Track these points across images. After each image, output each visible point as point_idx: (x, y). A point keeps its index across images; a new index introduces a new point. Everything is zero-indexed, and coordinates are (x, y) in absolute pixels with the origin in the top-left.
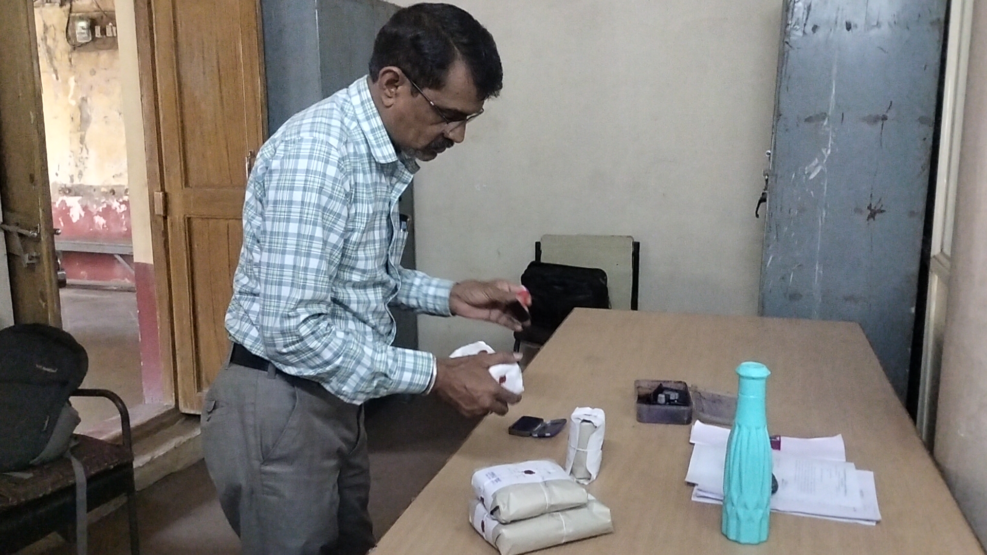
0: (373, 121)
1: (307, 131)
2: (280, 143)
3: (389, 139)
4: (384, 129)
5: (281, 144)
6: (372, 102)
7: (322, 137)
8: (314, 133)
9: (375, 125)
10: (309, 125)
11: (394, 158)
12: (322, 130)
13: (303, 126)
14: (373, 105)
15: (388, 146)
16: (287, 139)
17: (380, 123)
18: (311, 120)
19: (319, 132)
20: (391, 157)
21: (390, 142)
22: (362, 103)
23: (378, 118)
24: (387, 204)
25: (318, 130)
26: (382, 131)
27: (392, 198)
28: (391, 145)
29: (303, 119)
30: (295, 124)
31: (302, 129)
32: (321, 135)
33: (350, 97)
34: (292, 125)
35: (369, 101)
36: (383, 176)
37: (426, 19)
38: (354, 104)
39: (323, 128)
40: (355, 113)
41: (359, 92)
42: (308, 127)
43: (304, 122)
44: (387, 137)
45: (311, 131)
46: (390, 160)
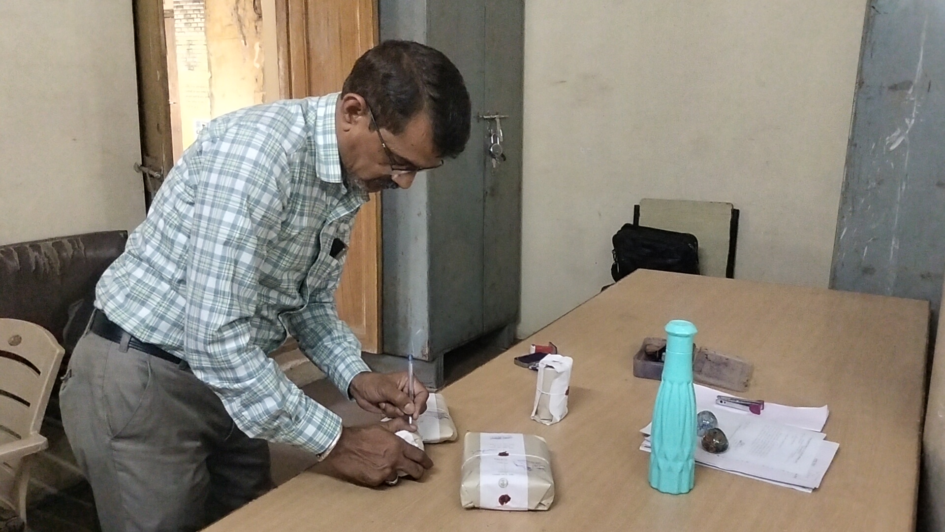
0: (329, 136)
1: (265, 125)
2: (234, 125)
3: (338, 159)
4: (337, 149)
5: (234, 127)
6: (334, 118)
7: (278, 136)
8: (272, 129)
9: (329, 141)
10: (270, 120)
11: (338, 180)
12: (281, 129)
13: (263, 118)
14: (334, 121)
15: (336, 166)
16: (242, 123)
17: (335, 141)
18: (273, 115)
19: (277, 131)
20: (335, 178)
21: (338, 162)
22: (325, 116)
23: (334, 136)
24: (320, 223)
25: (276, 128)
26: (334, 149)
27: (328, 218)
28: (339, 166)
29: (265, 111)
30: (256, 112)
31: (261, 121)
32: (278, 134)
33: (317, 107)
34: (253, 112)
35: (331, 116)
36: (325, 194)
37: (406, 58)
38: (318, 115)
39: (282, 128)
40: (315, 123)
41: (326, 105)
42: (268, 121)
43: (267, 114)
44: (338, 157)
45: (270, 126)
46: (332, 181)
